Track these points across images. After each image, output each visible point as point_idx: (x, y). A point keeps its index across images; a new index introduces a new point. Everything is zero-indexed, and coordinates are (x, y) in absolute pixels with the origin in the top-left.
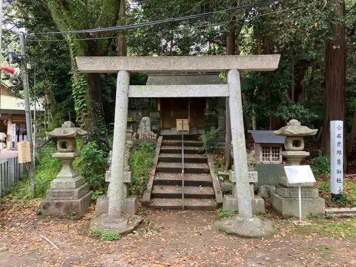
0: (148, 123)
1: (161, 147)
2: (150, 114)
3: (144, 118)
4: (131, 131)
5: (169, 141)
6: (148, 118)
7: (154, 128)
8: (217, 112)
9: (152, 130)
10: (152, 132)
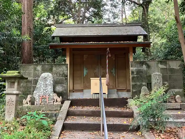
0: (50, 81)
1: (66, 119)
2: (54, 69)
3: (45, 75)
4: (15, 92)
5: (80, 109)
6: (50, 74)
7: (59, 88)
8: (148, 66)
9: (55, 92)
10: (55, 94)
